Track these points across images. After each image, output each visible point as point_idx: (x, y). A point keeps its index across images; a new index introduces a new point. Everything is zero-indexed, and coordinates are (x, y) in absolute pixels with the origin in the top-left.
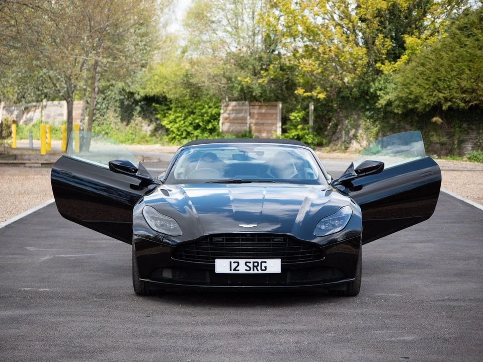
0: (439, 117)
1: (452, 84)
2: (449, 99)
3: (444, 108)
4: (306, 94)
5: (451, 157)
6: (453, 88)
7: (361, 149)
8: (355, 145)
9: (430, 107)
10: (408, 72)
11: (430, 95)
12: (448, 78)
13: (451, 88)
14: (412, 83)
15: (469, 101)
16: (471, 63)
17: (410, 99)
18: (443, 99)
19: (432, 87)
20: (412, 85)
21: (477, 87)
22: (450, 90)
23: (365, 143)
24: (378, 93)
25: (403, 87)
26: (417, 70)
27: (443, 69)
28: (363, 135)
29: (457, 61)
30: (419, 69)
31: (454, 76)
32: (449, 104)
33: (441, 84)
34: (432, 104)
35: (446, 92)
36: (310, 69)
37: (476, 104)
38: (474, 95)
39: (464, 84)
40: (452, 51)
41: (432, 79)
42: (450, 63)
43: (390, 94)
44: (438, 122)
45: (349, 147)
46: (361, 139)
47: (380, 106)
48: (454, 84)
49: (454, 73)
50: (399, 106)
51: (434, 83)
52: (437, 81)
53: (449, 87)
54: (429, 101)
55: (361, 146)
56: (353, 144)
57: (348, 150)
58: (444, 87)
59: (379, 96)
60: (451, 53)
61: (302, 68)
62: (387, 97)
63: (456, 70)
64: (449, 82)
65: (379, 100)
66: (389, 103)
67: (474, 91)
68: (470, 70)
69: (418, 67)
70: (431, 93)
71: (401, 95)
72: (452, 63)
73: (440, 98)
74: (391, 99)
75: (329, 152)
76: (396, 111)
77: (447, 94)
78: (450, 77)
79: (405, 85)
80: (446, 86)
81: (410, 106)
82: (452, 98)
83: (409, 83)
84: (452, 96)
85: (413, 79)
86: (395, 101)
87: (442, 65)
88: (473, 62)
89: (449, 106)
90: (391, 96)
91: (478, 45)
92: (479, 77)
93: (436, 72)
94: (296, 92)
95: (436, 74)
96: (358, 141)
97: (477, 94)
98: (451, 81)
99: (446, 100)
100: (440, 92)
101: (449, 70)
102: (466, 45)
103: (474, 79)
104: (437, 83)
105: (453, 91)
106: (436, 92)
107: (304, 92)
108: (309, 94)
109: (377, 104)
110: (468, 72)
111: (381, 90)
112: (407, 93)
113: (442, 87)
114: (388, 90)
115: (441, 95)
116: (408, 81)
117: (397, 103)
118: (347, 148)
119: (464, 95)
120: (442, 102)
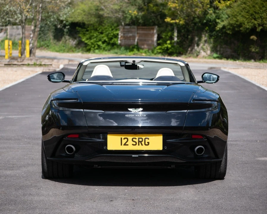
0: (255, 36)
1: (263, 15)
2: (261, 24)
3: (258, 30)
4: (172, 21)
5: (263, 61)
6: (264, 18)
7: (206, 56)
8: (203, 53)
9: (249, 30)
10: (235, 8)
11: (249, 22)
12: (260, 12)
13: (262, 18)
14: (238, 14)
17: (237, 25)
18: (257, 24)
19: (251, 17)
20: (238, 16)
22: (262, 19)
23: (209, 52)
24: (217, 21)
25: (233, 17)
26: (241, 7)
27: (257, 6)
28: (207, 47)
30: (242, 6)
31: (265, 10)
32: (261, 28)
33: (257, 16)
34: (250, 28)
35: (259, 20)
36: (174, 6)
41: (251, 12)
42: (262, 2)
43: (225, 21)
44: (254, 39)
45: (199, 55)
46: (207, 49)
47: (218, 29)
49: (264, 9)
50: (229, 29)
51: (252, 15)
52: (254, 13)
53: (261, 17)
54: (248, 26)
55: (207, 54)
56: (201, 53)
57: (199, 57)
58: (258, 17)
59: (218, 23)
61: (170, 5)
62: (222, 24)
63: (266, 6)
64: (261, 14)
65: (217, 25)
66: (224, 27)
69: (242, 4)
70: (250, 21)
71: (231, 22)
72: (263, 2)
73: (255, 24)
74: (225, 25)
75: (187, 58)
76: (228, 32)
77: (260, 21)
78: (261, 11)
79: (234, 16)
80: (259, 17)
81: (236, 29)
82: (264, 24)
83: (236, 15)
84: (263, 23)
85: (238, 12)
86: (228, 25)
87: (257, 4)
89: (261, 30)
90: (225, 23)
93: (253, 8)
94: (166, 20)
95: (253, 9)
96: (205, 51)
98: (263, 13)
99: (259, 25)
100: (256, 20)
101: (261, 6)
104: (253, 14)
105: (264, 20)
106: (253, 21)
107: (171, 20)
108: (174, 21)
109: (216, 28)
111: (219, 19)
112: (235, 21)
113: (257, 17)
114: (223, 19)
115: (256, 22)
116: (235, 13)
117: (229, 27)
118: (197, 56)
120: (257, 26)
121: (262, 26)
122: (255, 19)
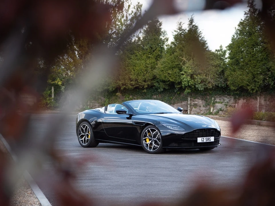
0: (119, 93)
1: (126, 77)
2: (124, 84)
3: (122, 89)
13: (125, 79)
15: (134, 85)
16: (134, 67)
17: (106, 84)
18: (121, 84)
19: (116, 79)
21: (138, 79)
27: (121, 70)
29: (128, 66)
31: (126, 73)
32: (125, 86)
33: (121, 77)
34: (116, 87)
35: (123, 81)
36: (55, 70)
37: (137, 86)
38: (136, 82)
39: (131, 77)
40: (125, 61)
44: (119, 95)
48: (127, 77)
51: (117, 77)
52: (118, 75)
54: (114, 85)
60: (124, 62)
63: (127, 70)
64: (124, 76)
67: (136, 80)
68: (134, 71)
70: (116, 82)
71: (101, 82)
72: (125, 67)
77: (123, 82)
78: (124, 74)
80: (123, 78)
81: (106, 88)
84: (126, 83)
88: (136, 67)
89: (124, 88)
91: (137, 58)
92: (138, 74)
94: (47, 81)
97: (138, 81)
99: (123, 85)
101: (124, 70)
102: (131, 58)
103: (136, 74)
105: (127, 80)
106: (118, 81)
108: (54, 82)
110: (133, 71)
113: (121, 79)
115: (120, 82)
119: (132, 82)
120: (121, 86)
121: (125, 85)
122: (119, 80)
